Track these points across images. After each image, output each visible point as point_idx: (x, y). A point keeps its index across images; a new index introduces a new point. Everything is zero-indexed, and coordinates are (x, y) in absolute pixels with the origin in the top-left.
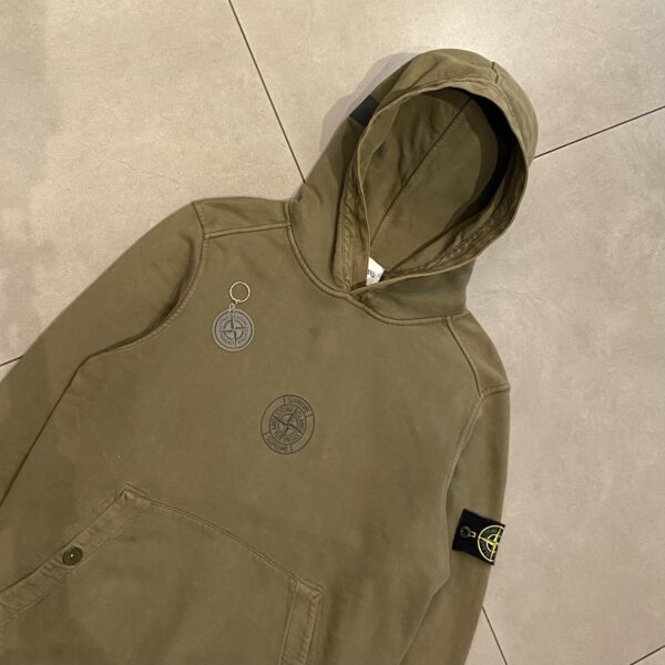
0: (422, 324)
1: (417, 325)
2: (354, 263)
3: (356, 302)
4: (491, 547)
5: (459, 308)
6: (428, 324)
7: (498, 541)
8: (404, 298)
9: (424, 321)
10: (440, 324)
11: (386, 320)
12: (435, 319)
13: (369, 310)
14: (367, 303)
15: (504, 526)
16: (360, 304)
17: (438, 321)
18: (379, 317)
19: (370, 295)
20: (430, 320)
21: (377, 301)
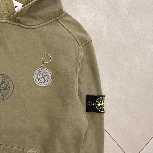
0: (48, 24)
1: (45, 25)
2: (7, 4)
3: (14, 23)
4: (101, 106)
5: (61, 11)
6: (50, 23)
7: (104, 103)
8: (36, 14)
9: (48, 22)
10: (55, 22)
11: (31, 27)
12: (52, 20)
13: (22, 25)
14: (18, 21)
15: (104, 96)
16: (16, 24)
17: (54, 21)
18: (27, 27)
19: (19, 18)
20: (50, 21)
21: (23, 19)
